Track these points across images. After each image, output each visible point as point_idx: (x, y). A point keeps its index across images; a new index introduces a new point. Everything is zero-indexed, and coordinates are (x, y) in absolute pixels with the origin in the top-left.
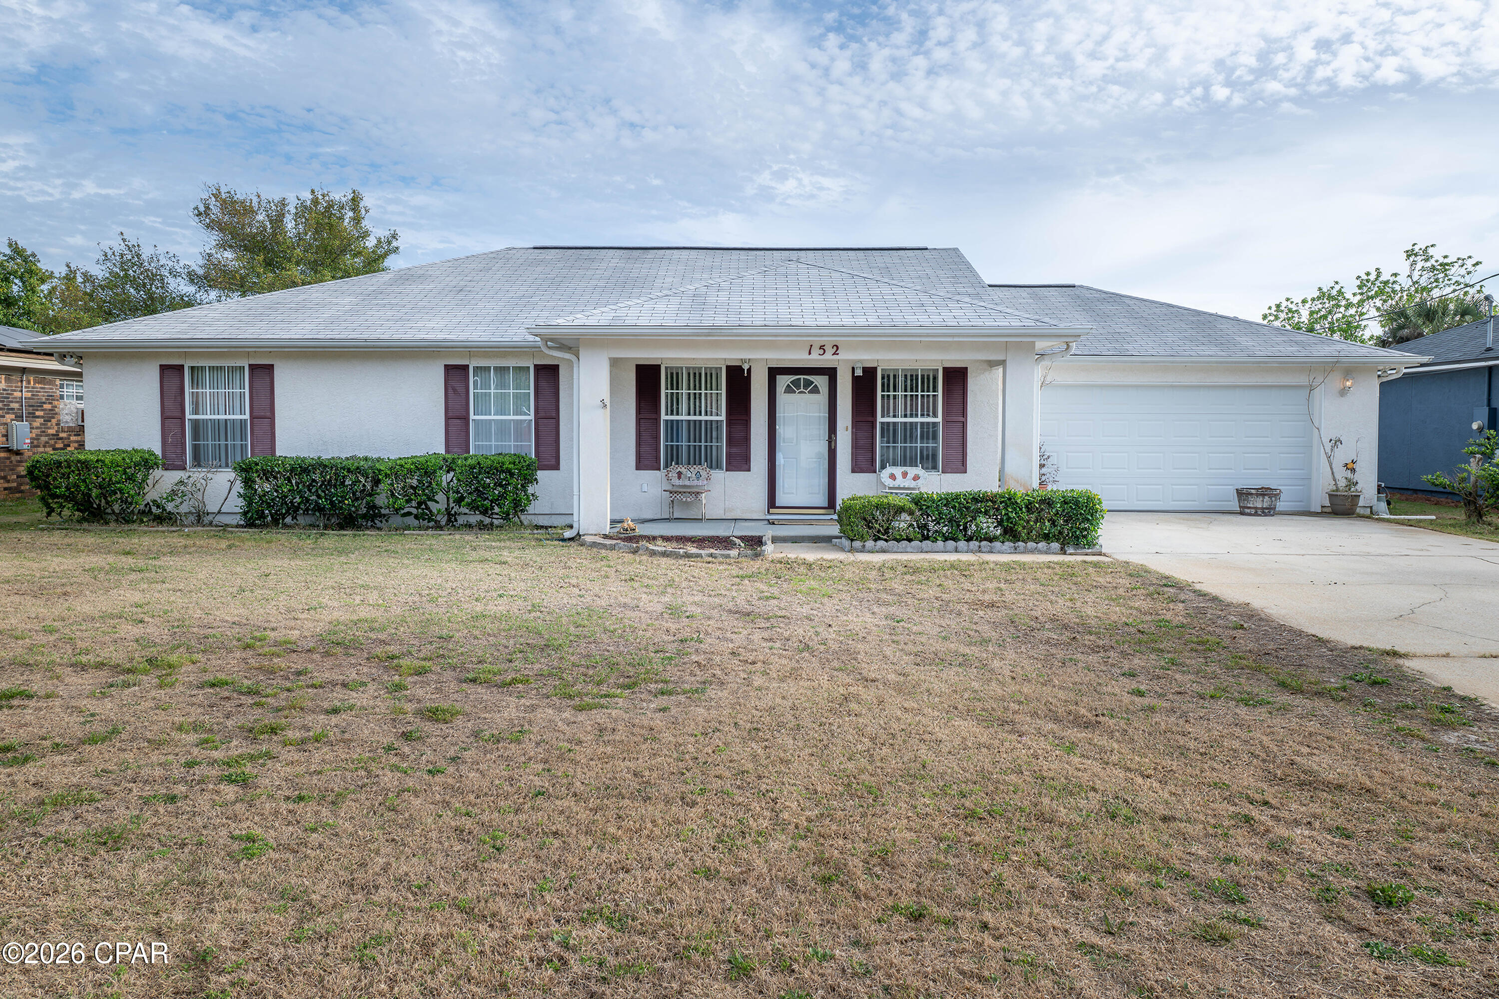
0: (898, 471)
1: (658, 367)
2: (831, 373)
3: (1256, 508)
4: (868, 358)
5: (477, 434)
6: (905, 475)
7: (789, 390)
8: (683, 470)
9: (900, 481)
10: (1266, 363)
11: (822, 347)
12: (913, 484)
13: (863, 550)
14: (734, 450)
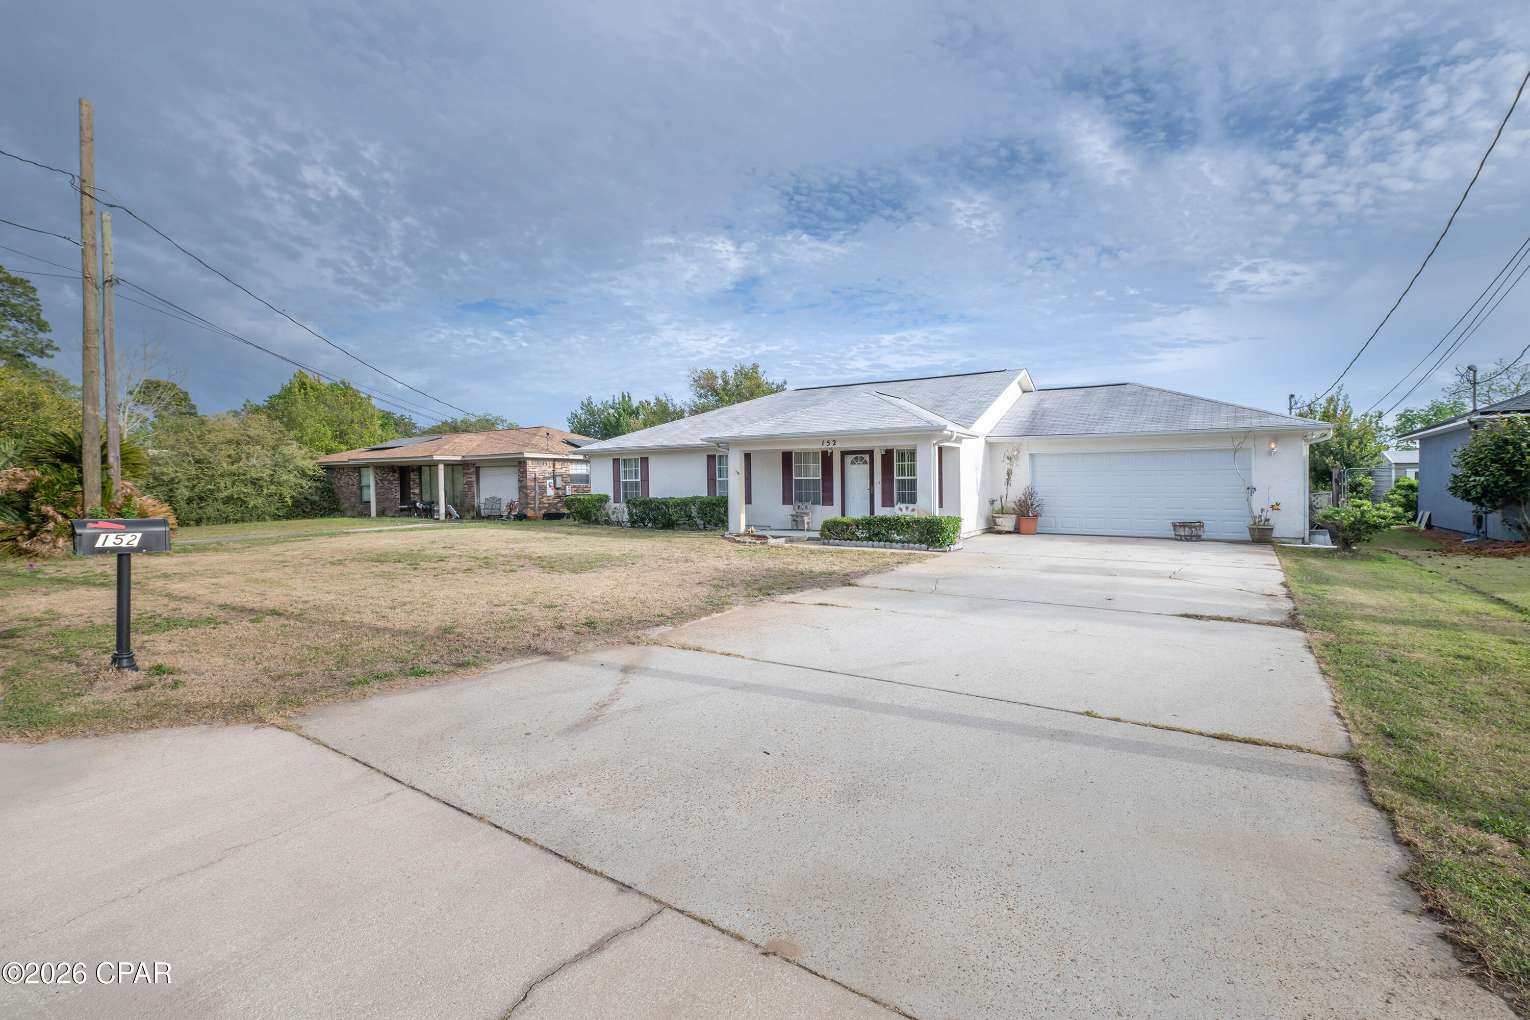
0: (903, 506)
1: (791, 453)
2: (871, 453)
3: (1180, 535)
4: (890, 444)
5: (720, 486)
6: (907, 508)
7: (852, 463)
8: (800, 505)
9: (905, 512)
10: (1193, 434)
11: (828, 442)
12: (911, 514)
13: (829, 544)
14: (825, 495)
